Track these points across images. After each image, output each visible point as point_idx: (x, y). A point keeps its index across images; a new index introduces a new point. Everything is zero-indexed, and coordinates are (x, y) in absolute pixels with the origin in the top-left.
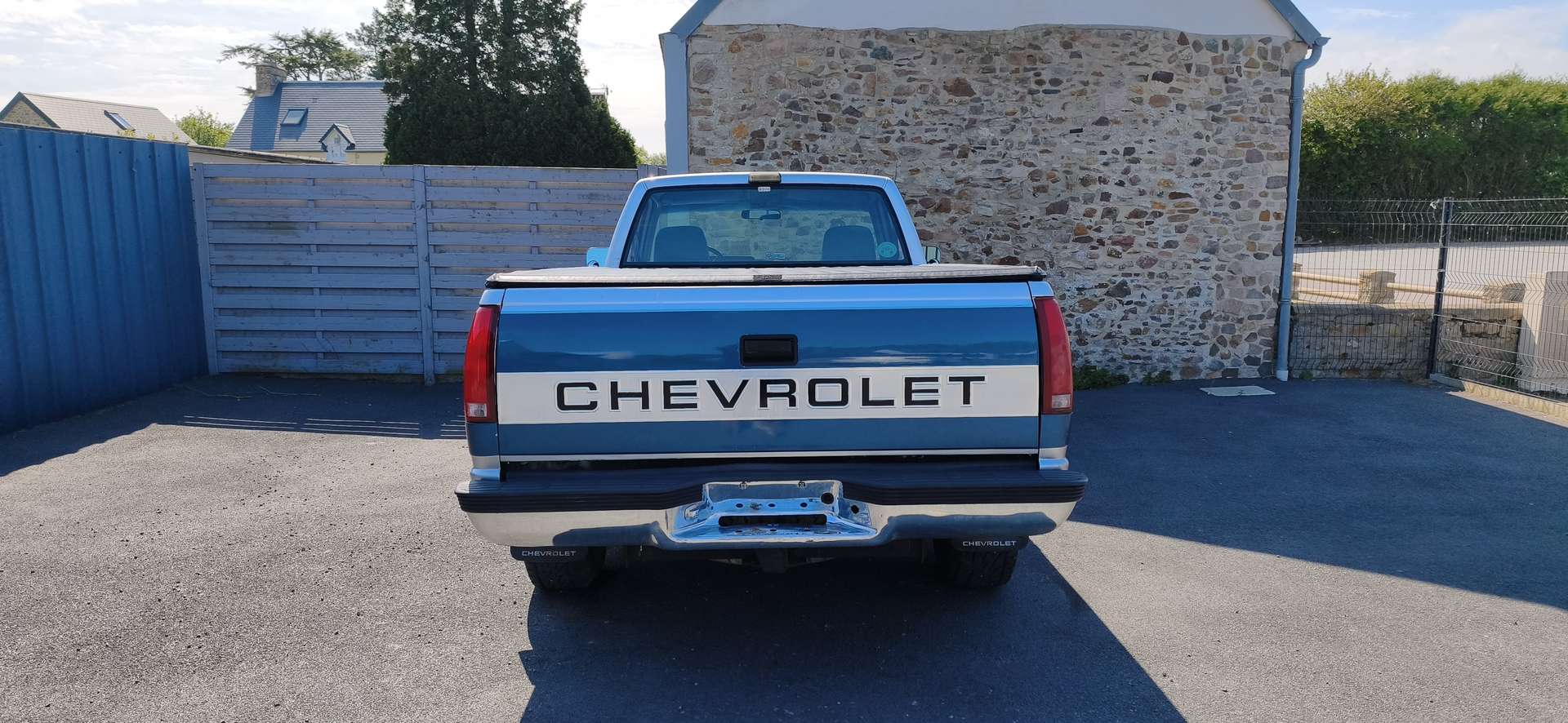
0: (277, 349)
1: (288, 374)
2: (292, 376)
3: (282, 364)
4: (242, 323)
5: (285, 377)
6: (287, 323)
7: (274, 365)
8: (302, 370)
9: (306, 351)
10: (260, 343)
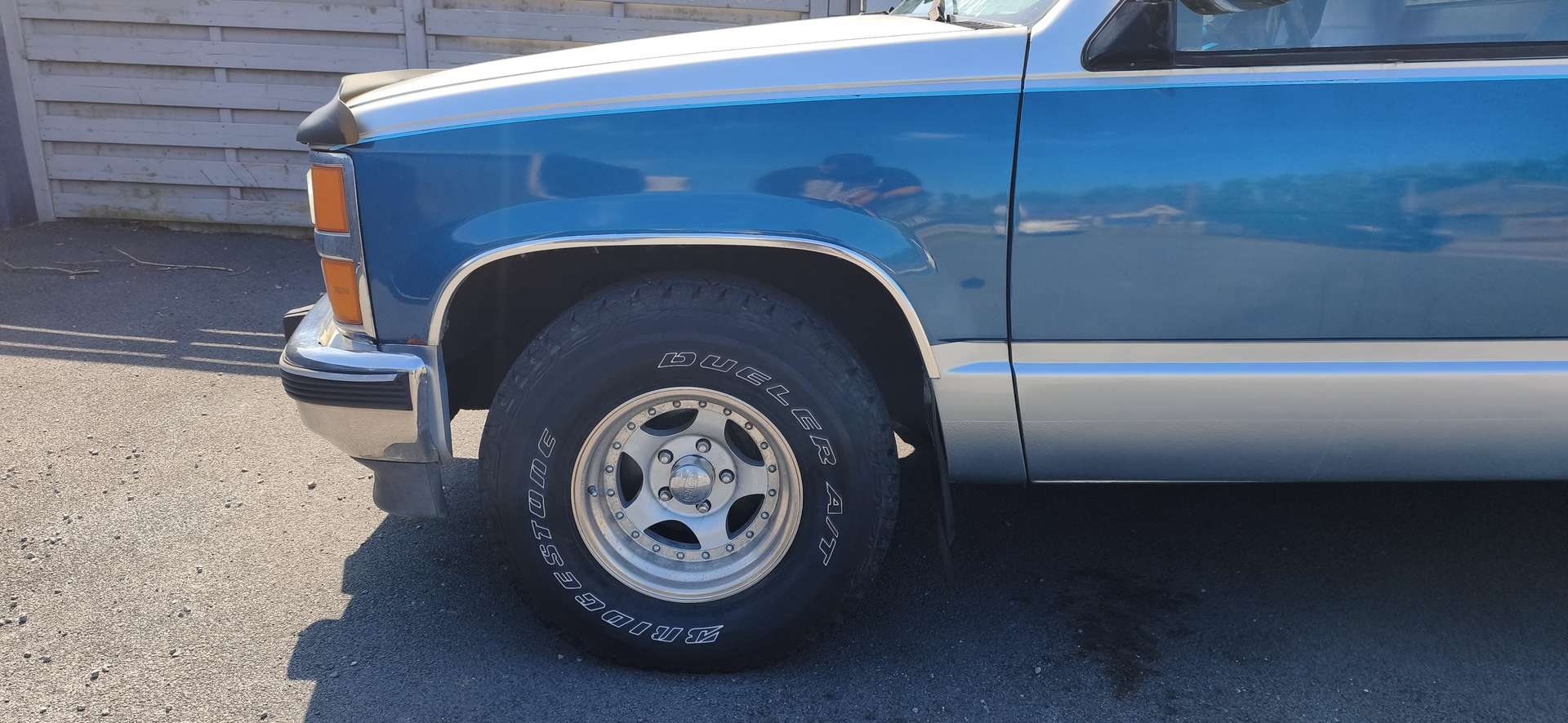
0: (156, 180)
1: (182, 223)
2: (188, 228)
3: (166, 207)
4: (90, 130)
5: (175, 228)
6: (174, 131)
7: (155, 208)
8: (204, 218)
9: (209, 184)
10: (125, 167)
